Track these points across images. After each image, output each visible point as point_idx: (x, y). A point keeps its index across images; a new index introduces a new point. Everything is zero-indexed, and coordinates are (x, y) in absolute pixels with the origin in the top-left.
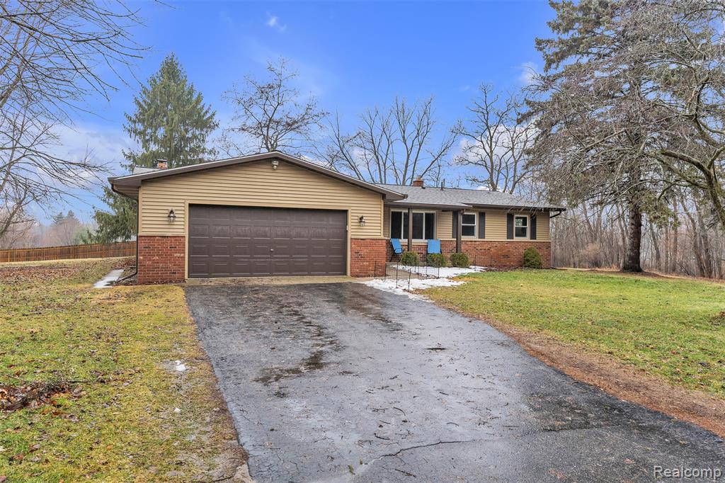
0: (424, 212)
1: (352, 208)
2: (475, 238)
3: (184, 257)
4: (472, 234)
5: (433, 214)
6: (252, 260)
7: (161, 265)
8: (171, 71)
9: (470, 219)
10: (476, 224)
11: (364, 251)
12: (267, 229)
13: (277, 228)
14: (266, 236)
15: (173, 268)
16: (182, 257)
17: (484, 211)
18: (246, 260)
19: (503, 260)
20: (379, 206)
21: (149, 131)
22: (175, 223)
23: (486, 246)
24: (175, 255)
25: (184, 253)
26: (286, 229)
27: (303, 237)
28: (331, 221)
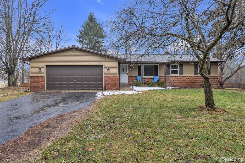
0: (153, 65)
1: (105, 65)
2: (178, 75)
3: (44, 83)
4: (177, 73)
5: (157, 66)
6: (68, 84)
7: (37, 86)
8: (91, 18)
9: (176, 67)
10: (178, 69)
11: (110, 81)
12: (73, 73)
13: (76, 73)
14: (73, 76)
15: (41, 87)
16: (43, 83)
17: (182, 64)
18: (66, 84)
19: (192, 85)
20: (116, 63)
21: (84, 40)
22: (42, 72)
23: (183, 79)
24: (41, 82)
25: (44, 82)
26: (81, 73)
27: (87, 76)
28: (97, 70)
